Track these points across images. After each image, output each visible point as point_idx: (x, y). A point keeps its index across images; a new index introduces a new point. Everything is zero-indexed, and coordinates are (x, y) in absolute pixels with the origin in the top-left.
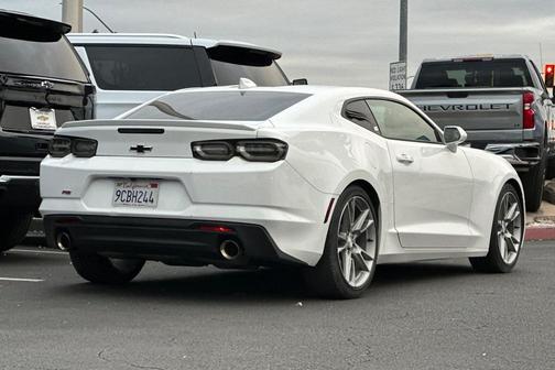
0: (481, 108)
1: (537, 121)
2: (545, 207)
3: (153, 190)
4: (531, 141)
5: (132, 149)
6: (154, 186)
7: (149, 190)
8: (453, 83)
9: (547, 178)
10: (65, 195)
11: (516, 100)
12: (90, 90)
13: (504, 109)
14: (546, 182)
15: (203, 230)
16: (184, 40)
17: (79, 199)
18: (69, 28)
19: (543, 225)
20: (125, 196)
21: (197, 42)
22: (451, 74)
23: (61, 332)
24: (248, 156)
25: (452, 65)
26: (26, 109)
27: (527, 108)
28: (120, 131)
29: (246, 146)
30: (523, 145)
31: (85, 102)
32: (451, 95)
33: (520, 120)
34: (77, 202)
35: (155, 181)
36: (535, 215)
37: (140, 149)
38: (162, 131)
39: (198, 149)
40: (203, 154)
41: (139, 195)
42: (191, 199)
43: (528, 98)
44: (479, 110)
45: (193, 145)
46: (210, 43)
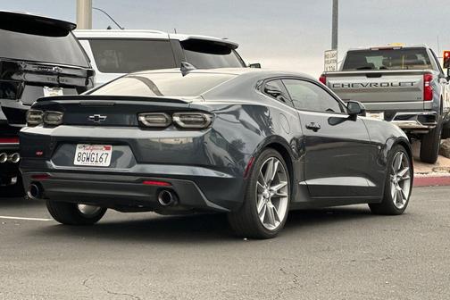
1: (435, 95)
2: (440, 159)
4: (430, 110)
8: (371, 67)
9: (442, 138)
11: (418, 79)
12: (91, 73)
14: (442, 141)
16: (163, 35)
18: (75, 26)
19: (440, 174)
21: (173, 36)
22: (370, 60)
23: (57, 263)
25: (370, 52)
26: (41, 88)
27: (427, 85)
30: (424, 113)
31: (87, 83)
32: (369, 76)
36: (433, 166)
43: (428, 77)
46: (183, 37)
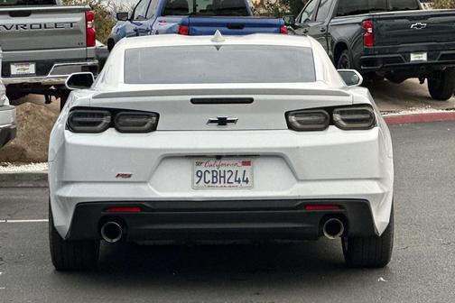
0: (45, 27)
3: (246, 168)
5: (212, 122)
6: (248, 164)
7: (241, 169)
10: (120, 179)
13: (68, 27)
15: (309, 210)
17: (145, 182)
20: (209, 177)
24: (344, 124)
28: (193, 101)
29: (341, 113)
33: (83, 38)
34: (142, 187)
35: (247, 158)
37: (222, 122)
38: (251, 101)
39: (293, 119)
40: (298, 125)
41: (227, 175)
42: (296, 177)
44: (43, 29)
45: (287, 114)
